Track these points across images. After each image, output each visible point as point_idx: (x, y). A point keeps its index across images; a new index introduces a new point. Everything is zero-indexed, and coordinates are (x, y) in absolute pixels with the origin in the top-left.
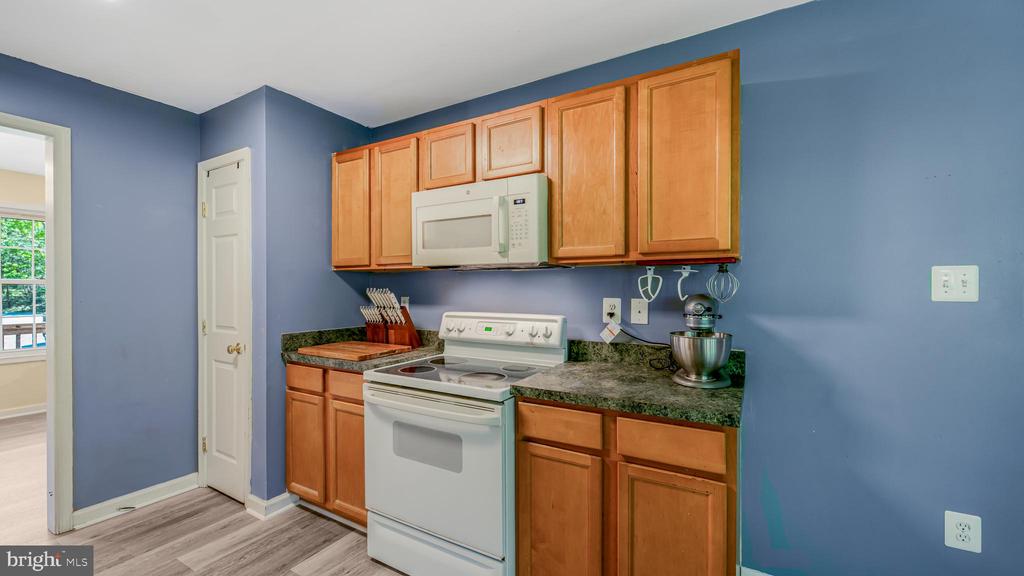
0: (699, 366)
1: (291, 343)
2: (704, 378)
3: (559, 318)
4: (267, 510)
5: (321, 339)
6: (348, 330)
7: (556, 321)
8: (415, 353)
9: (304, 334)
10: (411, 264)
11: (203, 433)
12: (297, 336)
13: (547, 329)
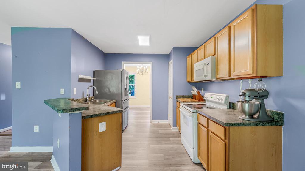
0: (243, 112)
1: (178, 97)
2: (247, 117)
3: (225, 95)
4: (173, 129)
5: (184, 97)
6: (191, 96)
7: (224, 96)
8: (199, 102)
9: (181, 96)
10: (194, 81)
11: (169, 113)
12: (179, 96)
13: (222, 98)
